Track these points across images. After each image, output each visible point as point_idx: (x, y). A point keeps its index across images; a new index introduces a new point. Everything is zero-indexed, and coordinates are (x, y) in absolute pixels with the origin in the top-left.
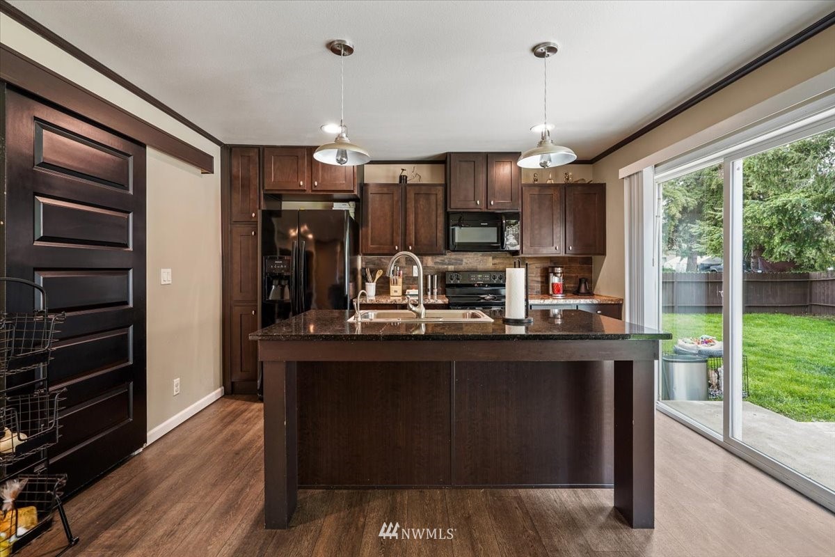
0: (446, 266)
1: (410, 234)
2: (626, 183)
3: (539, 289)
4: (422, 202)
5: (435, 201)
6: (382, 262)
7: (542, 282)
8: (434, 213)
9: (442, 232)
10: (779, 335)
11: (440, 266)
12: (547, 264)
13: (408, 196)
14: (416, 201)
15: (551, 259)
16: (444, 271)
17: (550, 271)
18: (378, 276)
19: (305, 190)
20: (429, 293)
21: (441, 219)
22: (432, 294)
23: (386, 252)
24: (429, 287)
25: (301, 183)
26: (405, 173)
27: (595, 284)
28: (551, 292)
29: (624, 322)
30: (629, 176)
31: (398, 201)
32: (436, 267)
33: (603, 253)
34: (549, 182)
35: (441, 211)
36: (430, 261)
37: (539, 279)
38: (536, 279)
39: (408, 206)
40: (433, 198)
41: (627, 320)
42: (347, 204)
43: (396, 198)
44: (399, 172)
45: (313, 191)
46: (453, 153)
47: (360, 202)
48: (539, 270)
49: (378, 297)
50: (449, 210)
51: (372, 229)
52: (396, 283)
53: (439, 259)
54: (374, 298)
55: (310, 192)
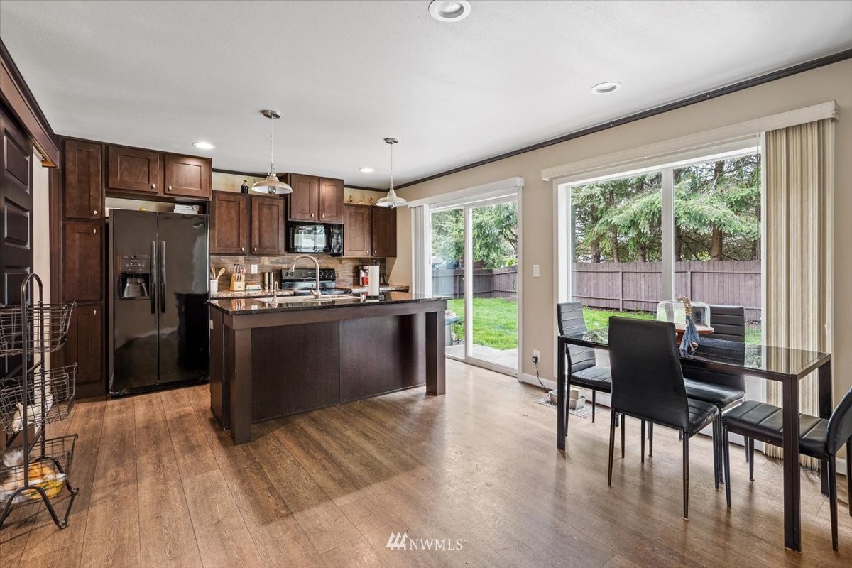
0: (280, 265)
1: (255, 238)
2: (413, 211)
3: (352, 282)
4: (265, 211)
5: (276, 211)
6: (221, 261)
7: (354, 277)
8: (276, 221)
9: (284, 237)
10: (479, 311)
11: (275, 265)
12: (358, 263)
13: (253, 205)
14: (260, 210)
15: (359, 259)
16: (279, 269)
17: (360, 268)
18: (220, 274)
19: (157, 193)
20: (267, 288)
21: (282, 227)
22: (269, 288)
23: (232, 252)
24: (267, 282)
25: (154, 186)
26: (246, 184)
27: (388, 278)
28: (361, 284)
29: (412, 293)
30: (415, 207)
31: (243, 209)
32: (272, 265)
33: (395, 256)
34: (360, 203)
35: (281, 220)
36: (266, 261)
37: (352, 275)
38: (349, 274)
39: (254, 213)
40: (275, 209)
41: (414, 292)
42: (190, 207)
43: (242, 206)
44: (242, 183)
45: (165, 194)
46: (294, 174)
47: (204, 206)
48: (352, 268)
49: (220, 293)
50: (289, 220)
51: (218, 232)
52: (239, 279)
53: (274, 259)
54: (216, 293)
55: (162, 195)
